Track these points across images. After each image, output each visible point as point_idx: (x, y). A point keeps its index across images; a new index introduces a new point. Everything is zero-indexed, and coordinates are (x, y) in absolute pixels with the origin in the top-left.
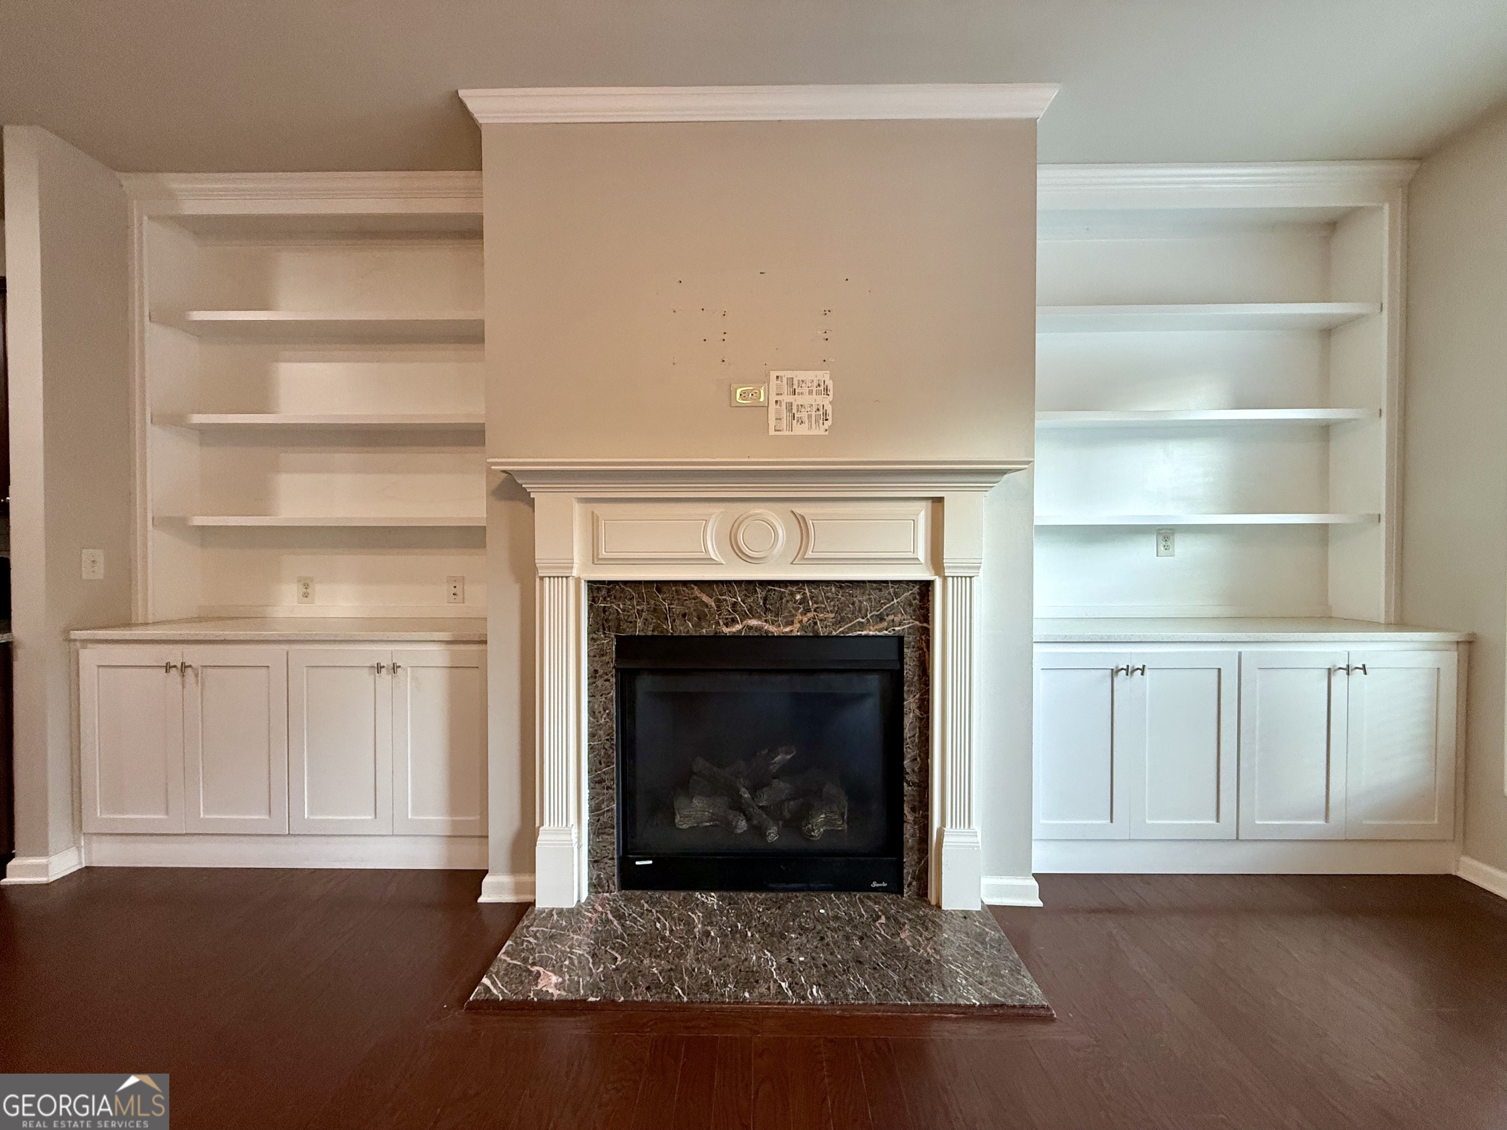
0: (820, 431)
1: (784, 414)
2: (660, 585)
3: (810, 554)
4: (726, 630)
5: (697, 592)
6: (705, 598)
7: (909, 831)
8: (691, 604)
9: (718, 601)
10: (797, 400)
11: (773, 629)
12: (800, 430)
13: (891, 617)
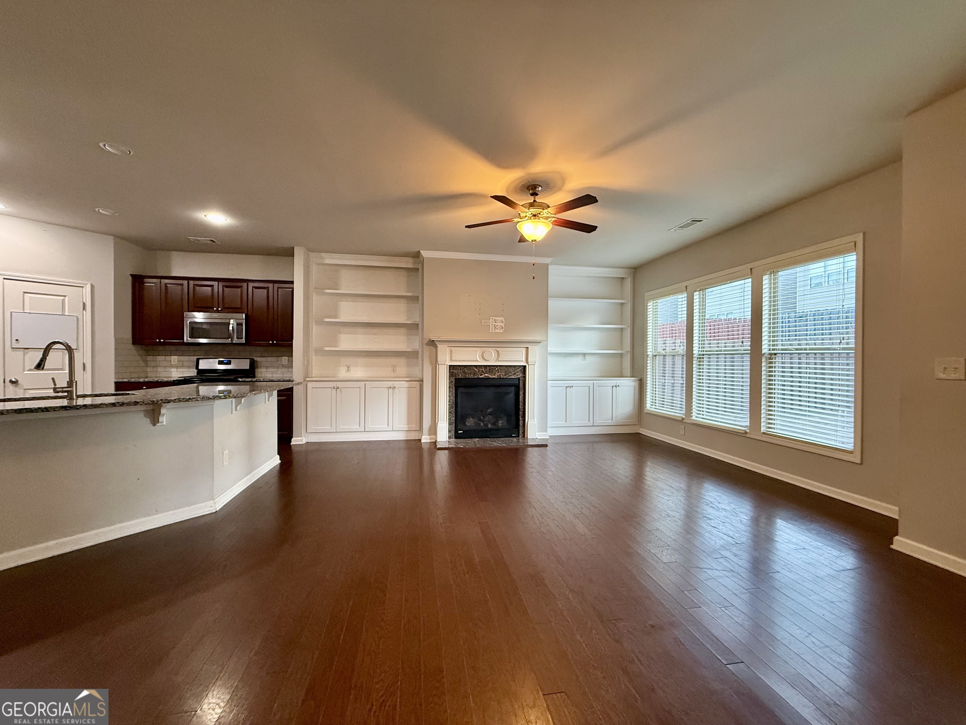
0: (501, 331)
1: (494, 327)
2: (465, 366)
3: (500, 359)
4: (480, 377)
5: (474, 368)
6: (476, 369)
7: (521, 422)
8: (472, 371)
9: (479, 370)
10: (496, 324)
11: (491, 376)
12: (497, 331)
13: (517, 374)
